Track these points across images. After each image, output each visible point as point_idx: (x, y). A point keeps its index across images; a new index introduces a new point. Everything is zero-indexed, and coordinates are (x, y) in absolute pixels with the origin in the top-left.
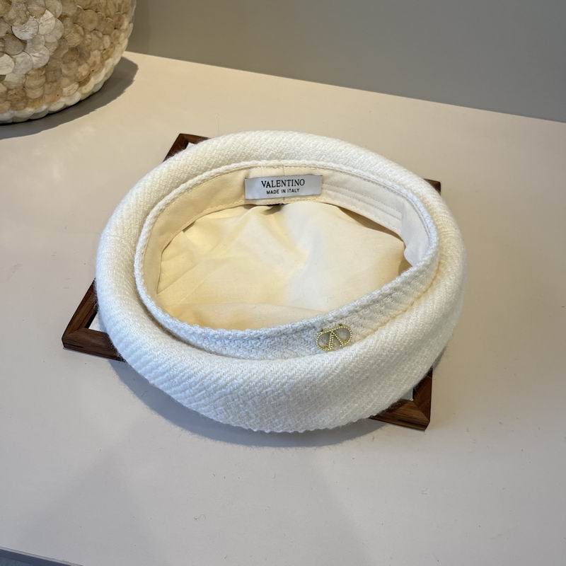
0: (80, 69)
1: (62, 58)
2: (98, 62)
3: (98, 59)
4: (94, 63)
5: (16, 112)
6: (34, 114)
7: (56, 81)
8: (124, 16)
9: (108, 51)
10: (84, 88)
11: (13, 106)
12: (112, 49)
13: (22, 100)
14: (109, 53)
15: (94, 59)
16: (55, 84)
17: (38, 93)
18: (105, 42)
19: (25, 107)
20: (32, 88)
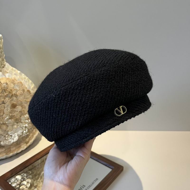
0: (27, 139)
6: (13, 155)
7: (20, 144)
10: (28, 144)
11: (6, 154)
13: (9, 151)
15: (31, 136)
20: (12, 148)
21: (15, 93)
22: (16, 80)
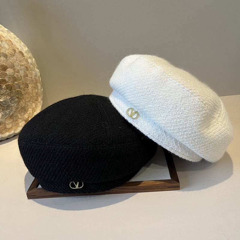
0: (25, 116)
1: (18, 112)
2: (31, 113)
3: (31, 112)
4: (30, 113)
5: (2, 135)
6: (9, 135)
7: (16, 121)
8: (39, 97)
9: (34, 109)
11: (1, 133)
12: (36, 108)
13: (4, 129)
14: (35, 110)
15: (30, 112)
16: (16, 122)
17: (10, 126)
18: (33, 105)
19: (6, 132)
20: (8, 124)
21: (3, 52)
22: (4, 37)
